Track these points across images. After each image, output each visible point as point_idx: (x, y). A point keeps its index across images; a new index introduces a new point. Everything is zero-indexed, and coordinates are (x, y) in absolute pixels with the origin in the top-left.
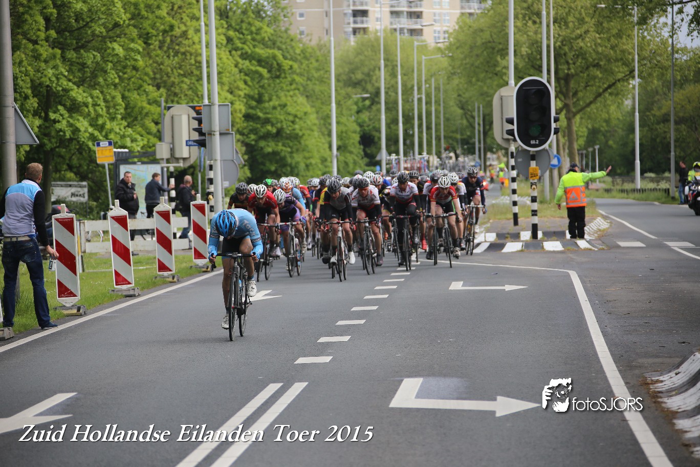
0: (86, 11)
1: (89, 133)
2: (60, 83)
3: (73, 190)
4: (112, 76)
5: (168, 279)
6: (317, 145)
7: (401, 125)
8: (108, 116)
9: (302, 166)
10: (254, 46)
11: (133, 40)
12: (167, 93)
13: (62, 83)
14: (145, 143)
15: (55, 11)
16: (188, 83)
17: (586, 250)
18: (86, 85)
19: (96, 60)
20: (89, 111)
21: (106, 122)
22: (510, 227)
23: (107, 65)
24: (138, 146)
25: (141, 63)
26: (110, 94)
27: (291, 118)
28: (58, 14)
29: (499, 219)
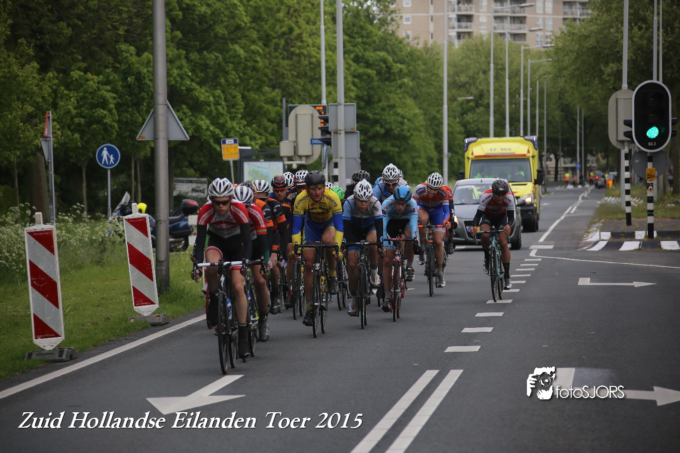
0: (210, 13)
1: (211, 131)
2: (184, 83)
3: (194, 185)
4: (233, 77)
6: (424, 146)
7: (508, 126)
8: (228, 115)
9: (409, 165)
10: (365, 50)
11: (254, 42)
12: (281, 93)
13: (186, 83)
14: (264, 141)
15: (180, 13)
16: (302, 84)
18: (208, 85)
19: (217, 62)
20: (211, 110)
21: (227, 120)
22: (623, 227)
23: (229, 66)
24: (256, 144)
25: (260, 64)
26: (230, 94)
27: (400, 119)
28: (184, 16)
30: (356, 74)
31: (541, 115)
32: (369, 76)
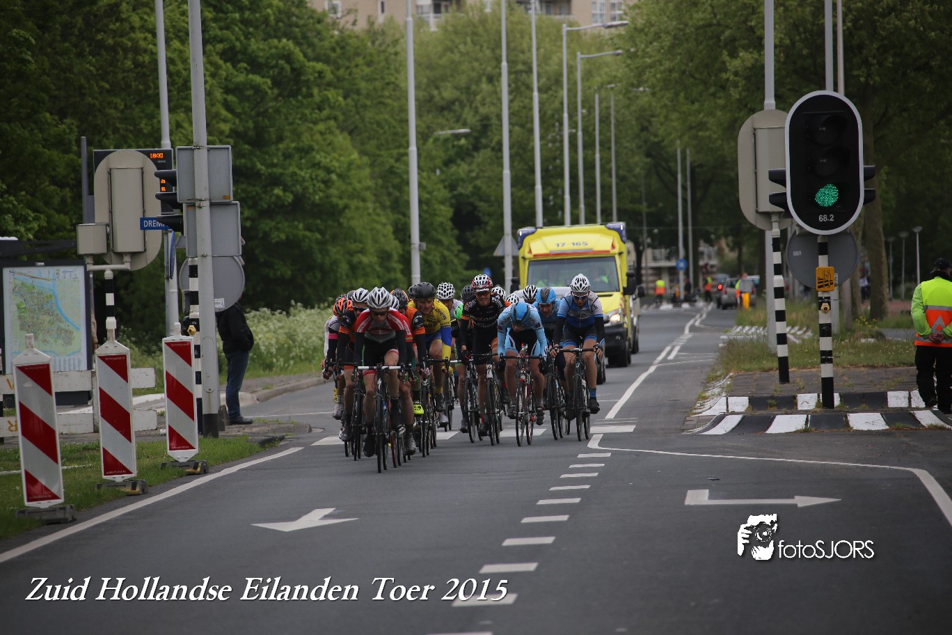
5: (123, 489)
6: (372, 229)
7: (539, 187)
9: (344, 267)
10: (247, 36)
12: (78, 127)
16: (122, 107)
17: (933, 428)
22: (774, 386)
24: (28, 230)
25: (32, 68)
27: (322, 174)
29: (747, 371)
30: (231, 86)
31: (605, 162)
32: (257, 89)
